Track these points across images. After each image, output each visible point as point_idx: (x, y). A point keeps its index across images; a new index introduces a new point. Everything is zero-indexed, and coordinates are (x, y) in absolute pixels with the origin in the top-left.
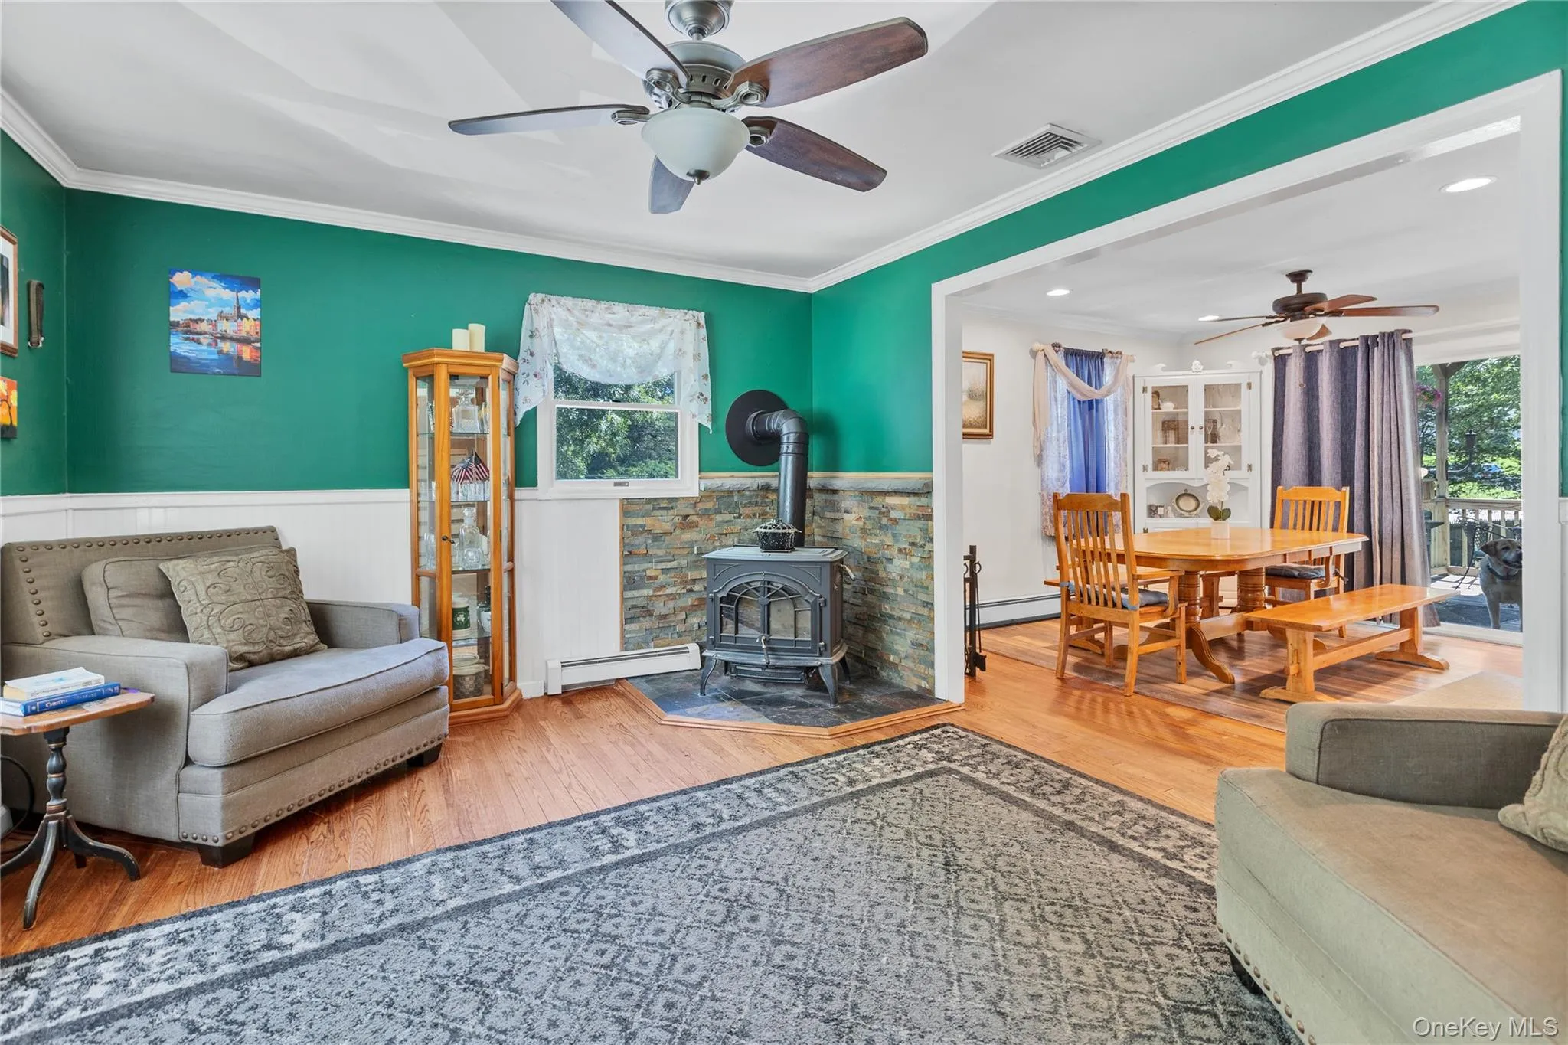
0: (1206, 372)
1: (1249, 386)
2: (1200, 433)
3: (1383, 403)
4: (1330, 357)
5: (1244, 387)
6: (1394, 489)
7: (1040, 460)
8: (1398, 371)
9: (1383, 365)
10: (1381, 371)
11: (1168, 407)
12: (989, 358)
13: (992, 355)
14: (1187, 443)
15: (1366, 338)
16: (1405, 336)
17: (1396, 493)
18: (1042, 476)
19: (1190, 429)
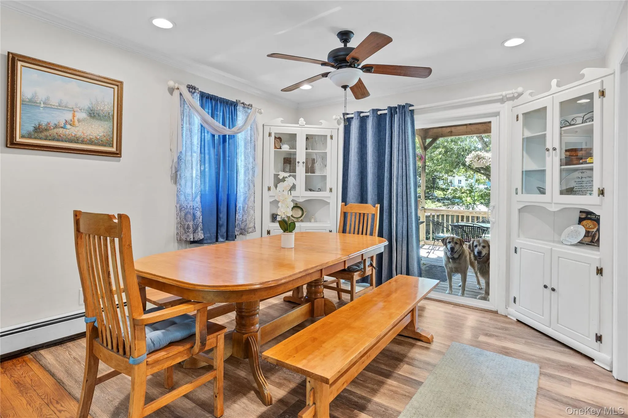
0: (306, 126)
1: (332, 137)
2: (303, 167)
3: (399, 150)
4: (373, 120)
5: (329, 138)
6: (404, 205)
7: (176, 177)
8: (407, 130)
9: (399, 125)
10: (398, 129)
11: (286, 148)
12: (119, 85)
13: (121, 83)
14: (296, 173)
15: (390, 108)
16: (411, 108)
17: (405, 208)
18: (178, 191)
19: (297, 163)
